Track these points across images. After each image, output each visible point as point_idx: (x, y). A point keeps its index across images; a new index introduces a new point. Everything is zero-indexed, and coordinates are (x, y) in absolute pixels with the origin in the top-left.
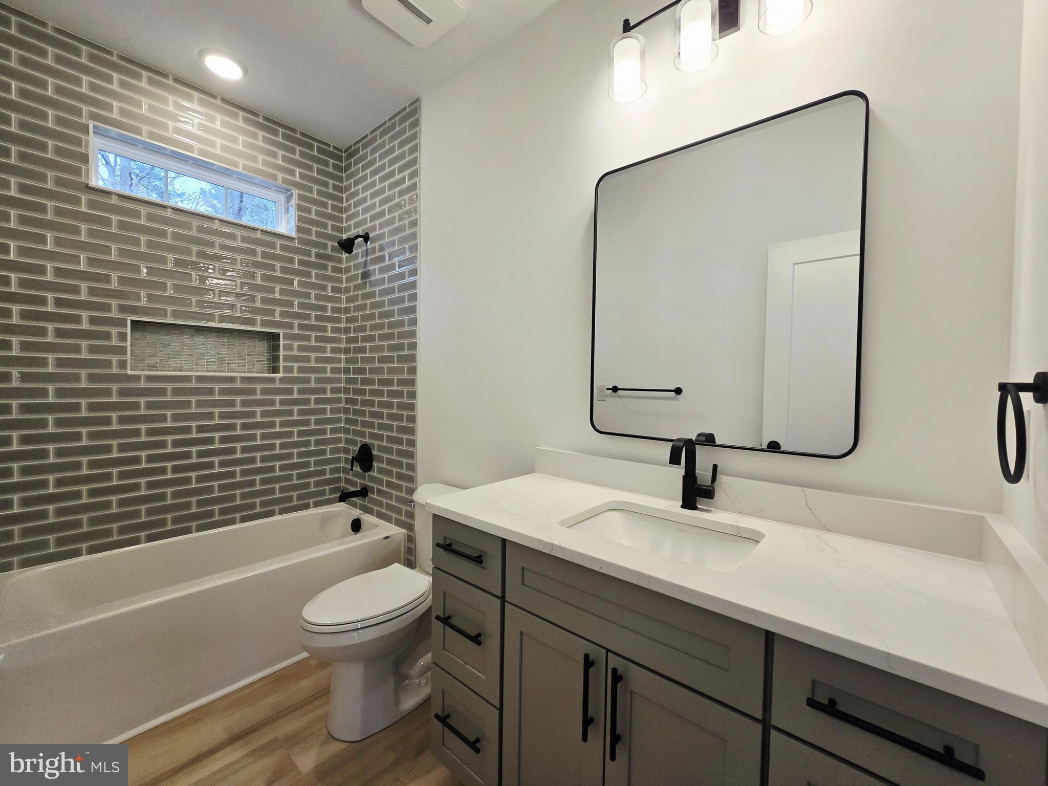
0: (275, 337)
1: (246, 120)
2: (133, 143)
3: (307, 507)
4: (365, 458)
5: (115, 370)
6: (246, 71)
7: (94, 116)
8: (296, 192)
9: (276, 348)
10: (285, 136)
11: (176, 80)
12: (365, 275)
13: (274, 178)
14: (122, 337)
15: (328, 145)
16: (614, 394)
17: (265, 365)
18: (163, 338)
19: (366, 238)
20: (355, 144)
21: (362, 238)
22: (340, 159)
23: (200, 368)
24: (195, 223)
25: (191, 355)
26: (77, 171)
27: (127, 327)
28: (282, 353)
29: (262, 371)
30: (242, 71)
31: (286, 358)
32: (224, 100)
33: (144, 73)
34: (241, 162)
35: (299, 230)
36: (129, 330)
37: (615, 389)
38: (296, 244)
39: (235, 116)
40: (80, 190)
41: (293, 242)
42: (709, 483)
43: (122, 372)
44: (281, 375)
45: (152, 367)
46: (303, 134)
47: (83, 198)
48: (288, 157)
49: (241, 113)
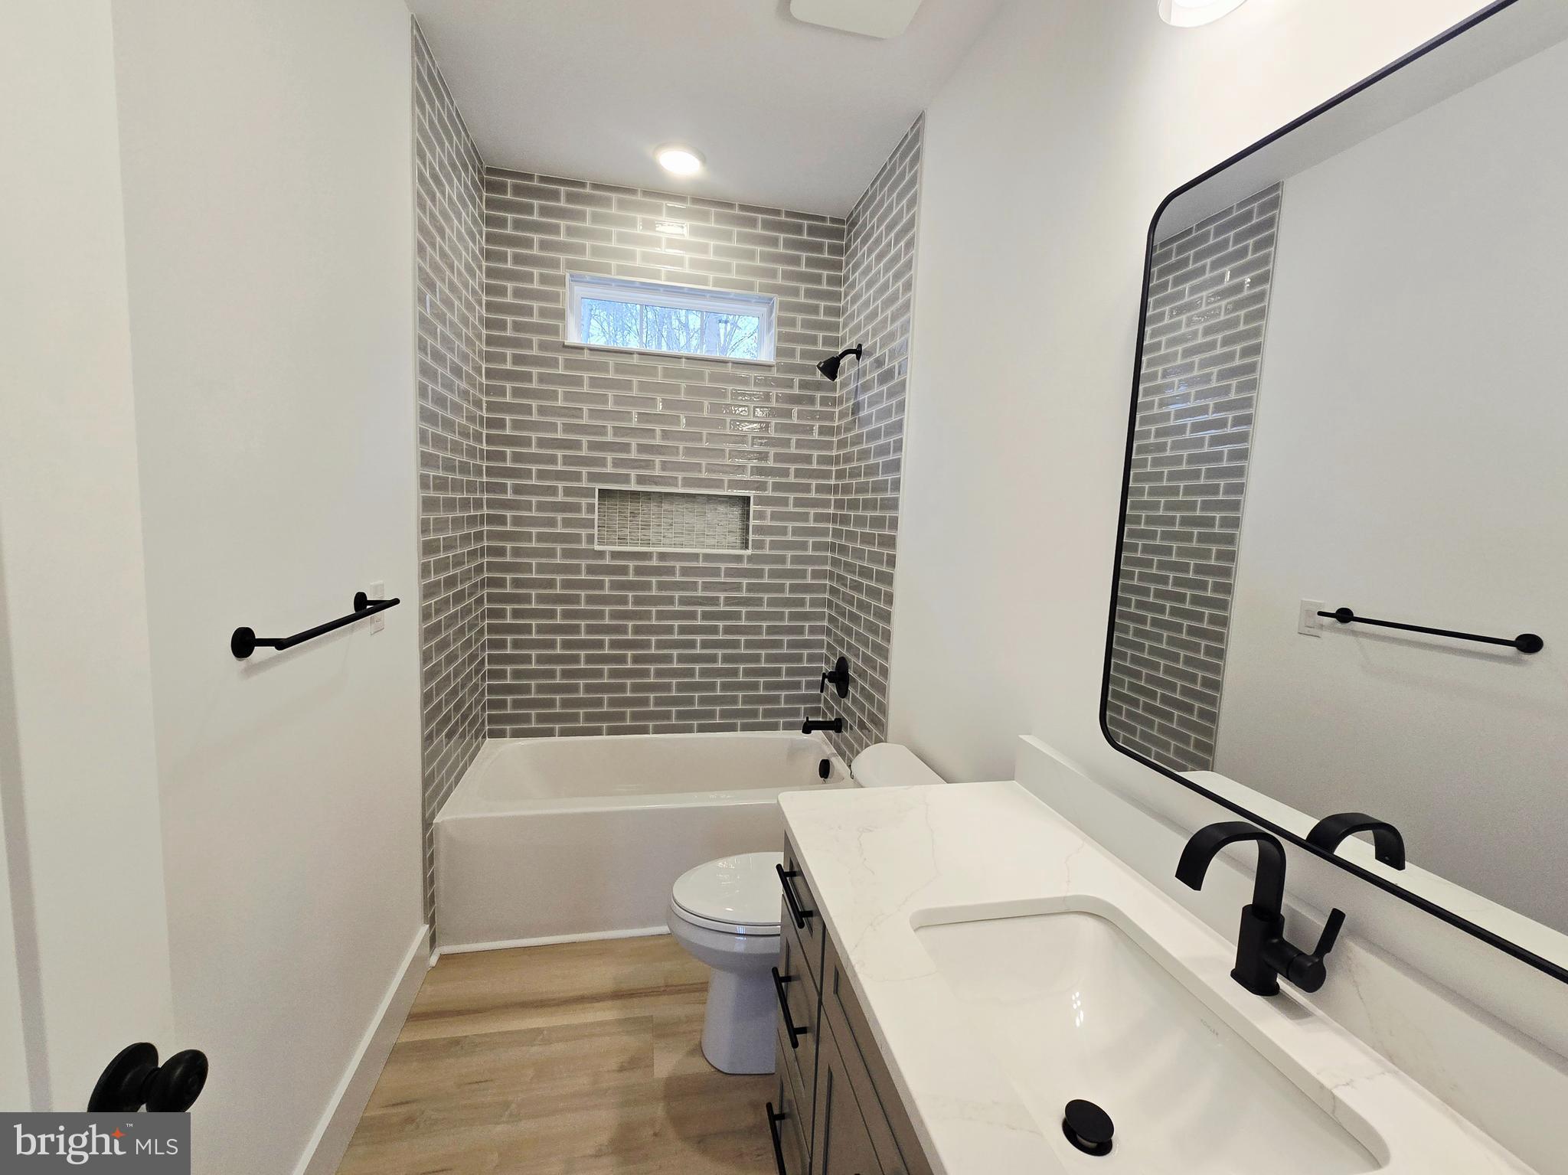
0: (746, 500)
1: (720, 218)
2: (606, 283)
3: (774, 727)
4: (840, 677)
5: (584, 546)
6: (704, 159)
7: (571, 265)
8: (777, 299)
9: (746, 516)
10: (767, 225)
11: (646, 193)
12: (856, 408)
13: (750, 286)
14: (590, 508)
15: (823, 219)
16: (1339, 625)
17: (735, 538)
18: (630, 506)
19: (858, 352)
20: (856, 208)
21: (853, 353)
22: (839, 234)
23: (667, 541)
24: (660, 366)
25: (659, 525)
26: (554, 330)
27: (595, 497)
28: (752, 522)
29: (734, 544)
30: (700, 160)
31: (759, 530)
32: (696, 200)
33: (614, 196)
34: (711, 276)
35: (780, 352)
36: (596, 501)
37: (1344, 616)
38: (774, 374)
39: (705, 216)
40: (556, 350)
41: (770, 371)
42: (1309, 949)
43: (590, 547)
44: (749, 552)
45: (622, 540)
46: (789, 214)
47: (561, 358)
48: (769, 253)
49: (713, 210)
